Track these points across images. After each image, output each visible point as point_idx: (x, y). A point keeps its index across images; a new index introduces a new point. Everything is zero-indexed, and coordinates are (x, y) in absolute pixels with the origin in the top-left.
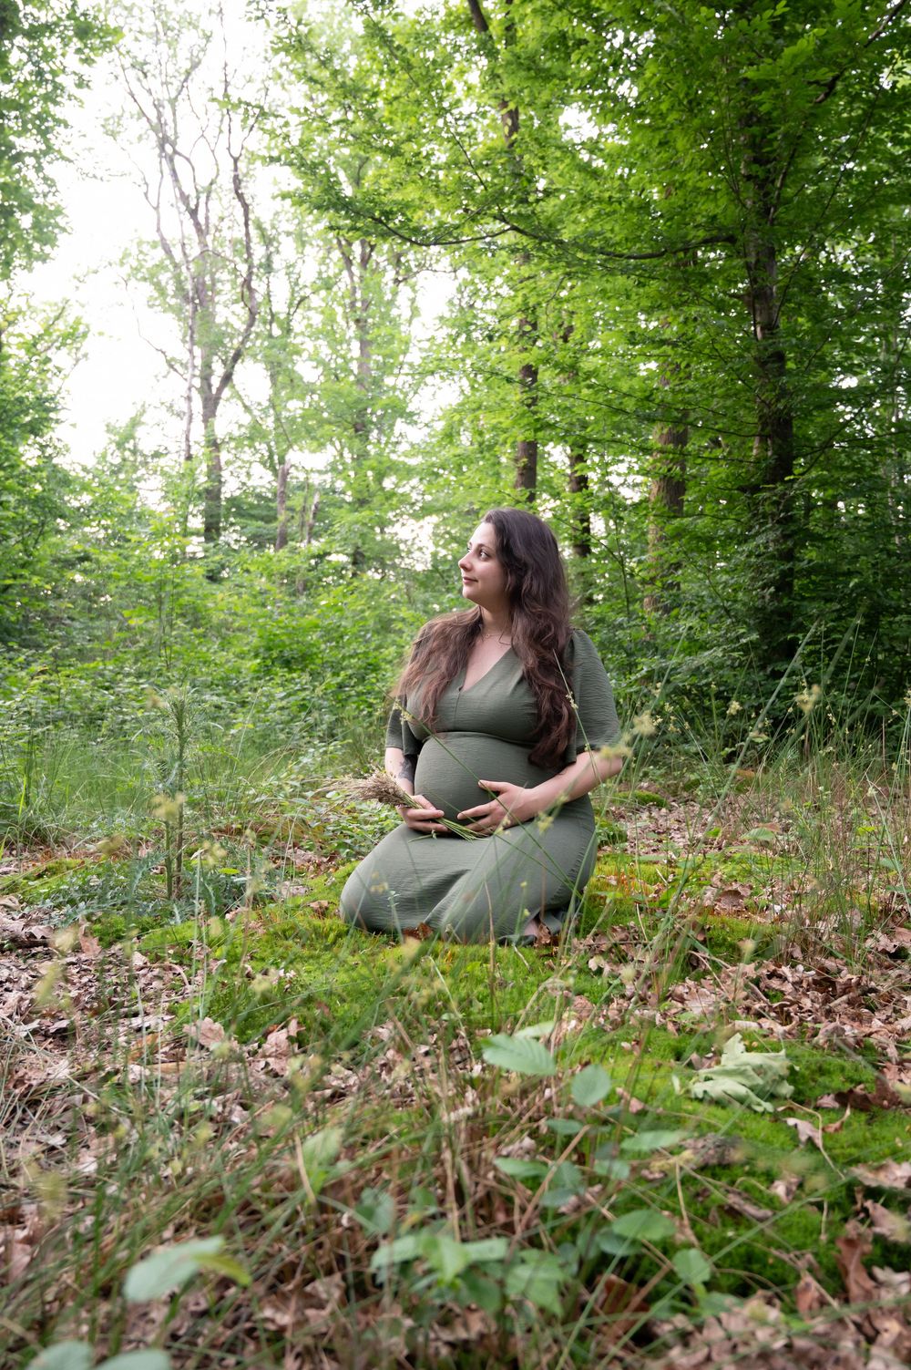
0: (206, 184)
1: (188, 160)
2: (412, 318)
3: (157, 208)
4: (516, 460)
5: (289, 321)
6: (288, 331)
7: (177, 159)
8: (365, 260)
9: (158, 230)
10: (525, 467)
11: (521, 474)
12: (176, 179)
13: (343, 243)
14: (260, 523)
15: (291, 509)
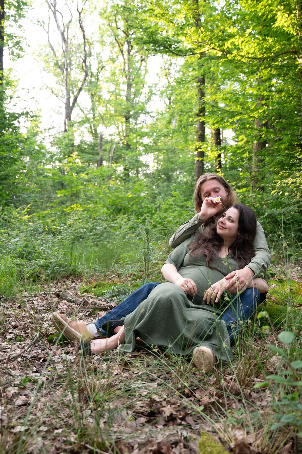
0: (67, 22)
1: (61, 13)
2: (145, 74)
3: (48, 32)
4: (197, 132)
5: (98, 75)
6: (98, 79)
7: (57, 13)
8: (129, 52)
9: (49, 41)
10: (200, 135)
11: (199, 138)
12: (56, 21)
13: (120, 45)
14: (91, 156)
15: (105, 150)
